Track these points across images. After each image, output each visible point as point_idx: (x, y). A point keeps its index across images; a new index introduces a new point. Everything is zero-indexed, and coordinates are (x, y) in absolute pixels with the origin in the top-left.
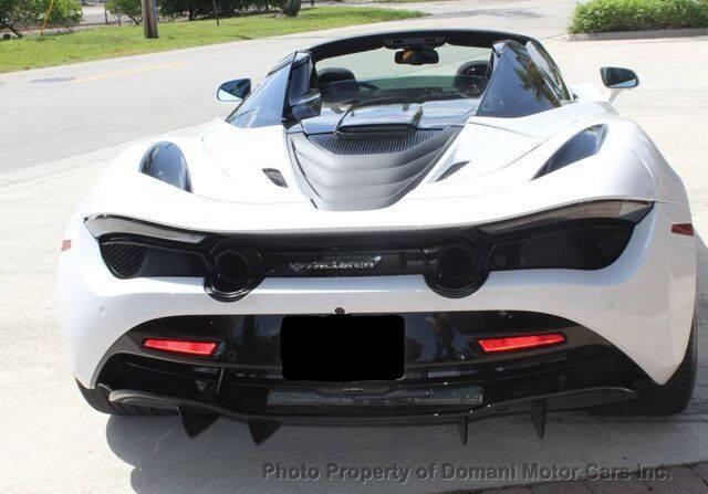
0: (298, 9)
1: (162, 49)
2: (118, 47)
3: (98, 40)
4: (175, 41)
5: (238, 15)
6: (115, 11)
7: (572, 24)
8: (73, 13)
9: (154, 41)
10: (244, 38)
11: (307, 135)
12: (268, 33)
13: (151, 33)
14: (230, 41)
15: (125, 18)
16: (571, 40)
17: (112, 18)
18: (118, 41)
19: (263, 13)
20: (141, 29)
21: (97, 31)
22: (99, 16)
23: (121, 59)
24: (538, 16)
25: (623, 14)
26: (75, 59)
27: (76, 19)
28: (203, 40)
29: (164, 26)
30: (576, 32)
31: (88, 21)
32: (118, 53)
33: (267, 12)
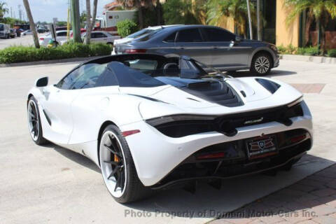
25: (22, 55)
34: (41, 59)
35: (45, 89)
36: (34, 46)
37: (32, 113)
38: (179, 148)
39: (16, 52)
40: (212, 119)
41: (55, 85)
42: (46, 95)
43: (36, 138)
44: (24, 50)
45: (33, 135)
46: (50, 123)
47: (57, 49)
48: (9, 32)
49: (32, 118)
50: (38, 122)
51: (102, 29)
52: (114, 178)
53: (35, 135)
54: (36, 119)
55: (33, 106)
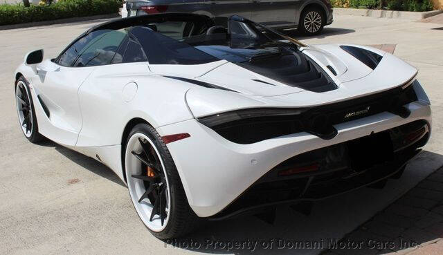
35: (39, 66)
37: (22, 98)
38: (252, 161)
40: (298, 113)
41: (53, 60)
42: (42, 74)
43: (29, 134)
44: (10, 9)
45: (25, 130)
46: (48, 114)
47: (51, 7)
49: (23, 106)
50: (31, 111)
52: (147, 200)
53: (28, 129)
54: (28, 107)
55: (22, 90)
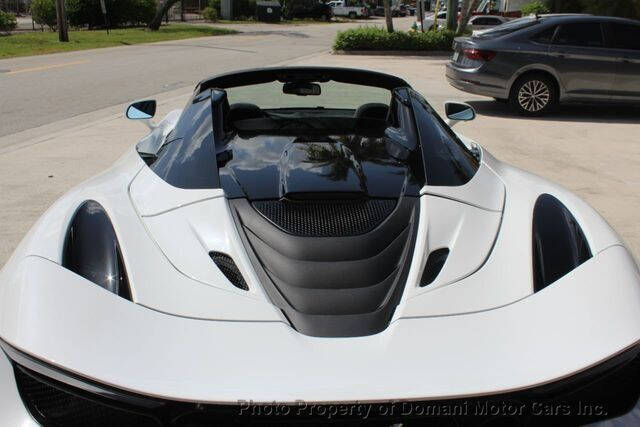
0: (160, 25)
1: (72, 49)
2: (41, 47)
3: (28, 41)
4: (80, 44)
5: (121, 28)
6: (39, 22)
7: (334, 43)
8: (10, 21)
9: (65, 44)
10: (126, 44)
11: (250, 202)
12: (141, 41)
13: (64, 38)
14: (116, 45)
15: (46, 26)
16: (335, 54)
17: (37, 26)
18: (41, 42)
19: (136, 27)
20: (57, 35)
21: (27, 35)
22: (29, 24)
23: (44, 56)
24: (307, 37)
25: (367, 40)
26: (12, 55)
27: (13, 26)
28: (99, 44)
29: (72, 34)
30: (338, 49)
31: (22, 27)
32: (41, 51)
33: (139, 26)
34: (392, 49)
36: (386, 28)
39: (361, 35)
44: (372, 33)
48: (398, 8)
51: (500, 14)
